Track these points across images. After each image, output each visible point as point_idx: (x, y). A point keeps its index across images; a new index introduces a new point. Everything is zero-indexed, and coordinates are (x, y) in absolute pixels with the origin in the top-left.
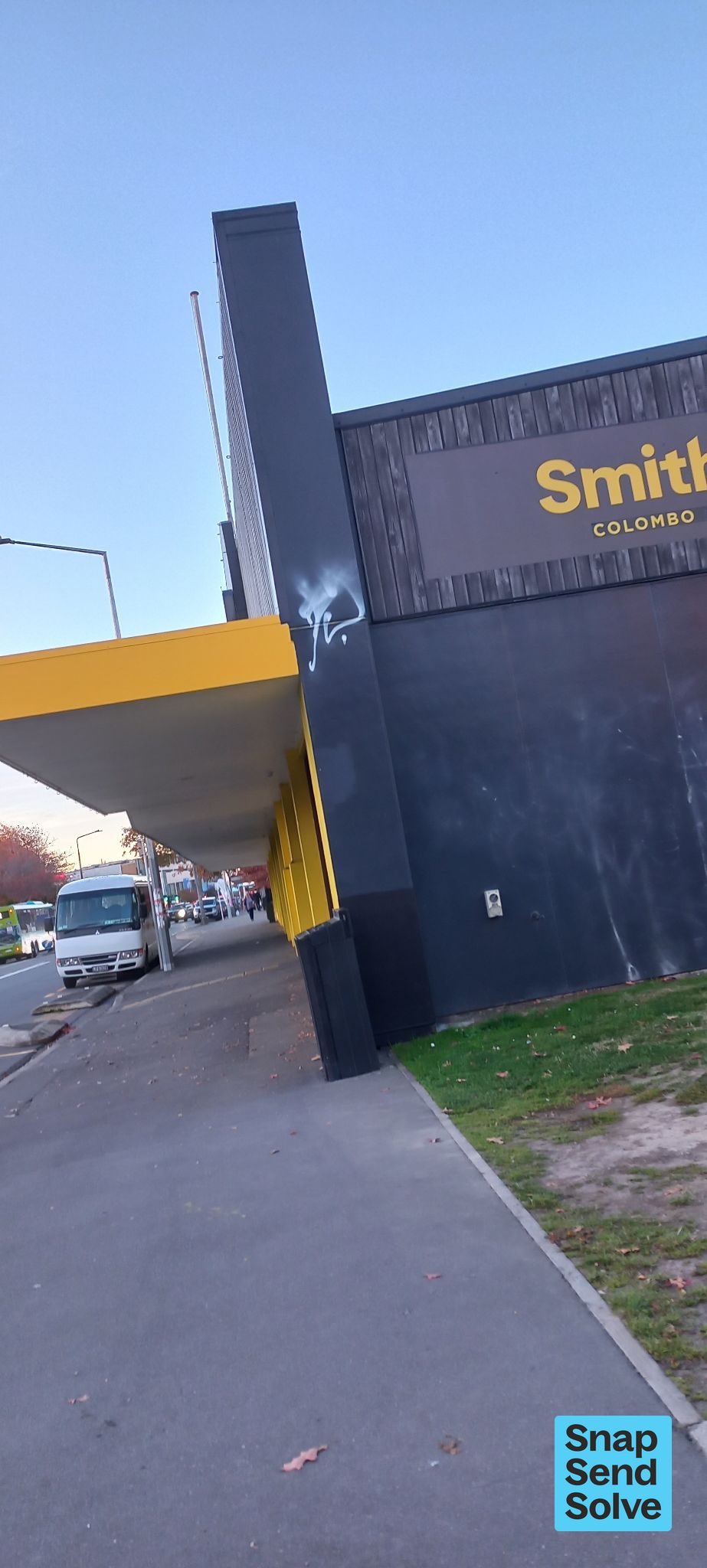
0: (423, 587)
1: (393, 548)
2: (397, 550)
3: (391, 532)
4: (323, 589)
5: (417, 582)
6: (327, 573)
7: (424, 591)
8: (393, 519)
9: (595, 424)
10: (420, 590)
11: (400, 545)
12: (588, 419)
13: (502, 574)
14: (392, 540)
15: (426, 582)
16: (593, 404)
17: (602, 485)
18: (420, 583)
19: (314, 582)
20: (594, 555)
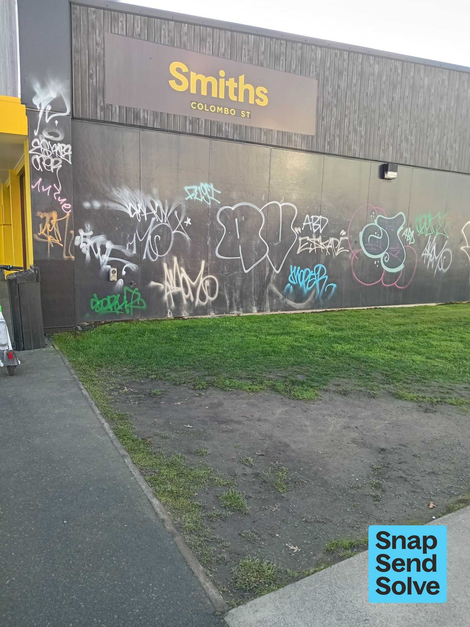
0: (103, 107)
1: (91, 81)
2: (93, 82)
3: (91, 72)
4: (48, 92)
5: (100, 103)
6: (52, 83)
7: (102, 109)
8: (92, 65)
9: (201, 51)
10: (101, 107)
11: (95, 80)
12: (199, 47)
13: (144, 113)
14: (90, 76)
15: (105, 104)
16: (203, 40)
17: (199, 83)
18: (102, 104)
19: (43, 85)
20: (189, 117)
